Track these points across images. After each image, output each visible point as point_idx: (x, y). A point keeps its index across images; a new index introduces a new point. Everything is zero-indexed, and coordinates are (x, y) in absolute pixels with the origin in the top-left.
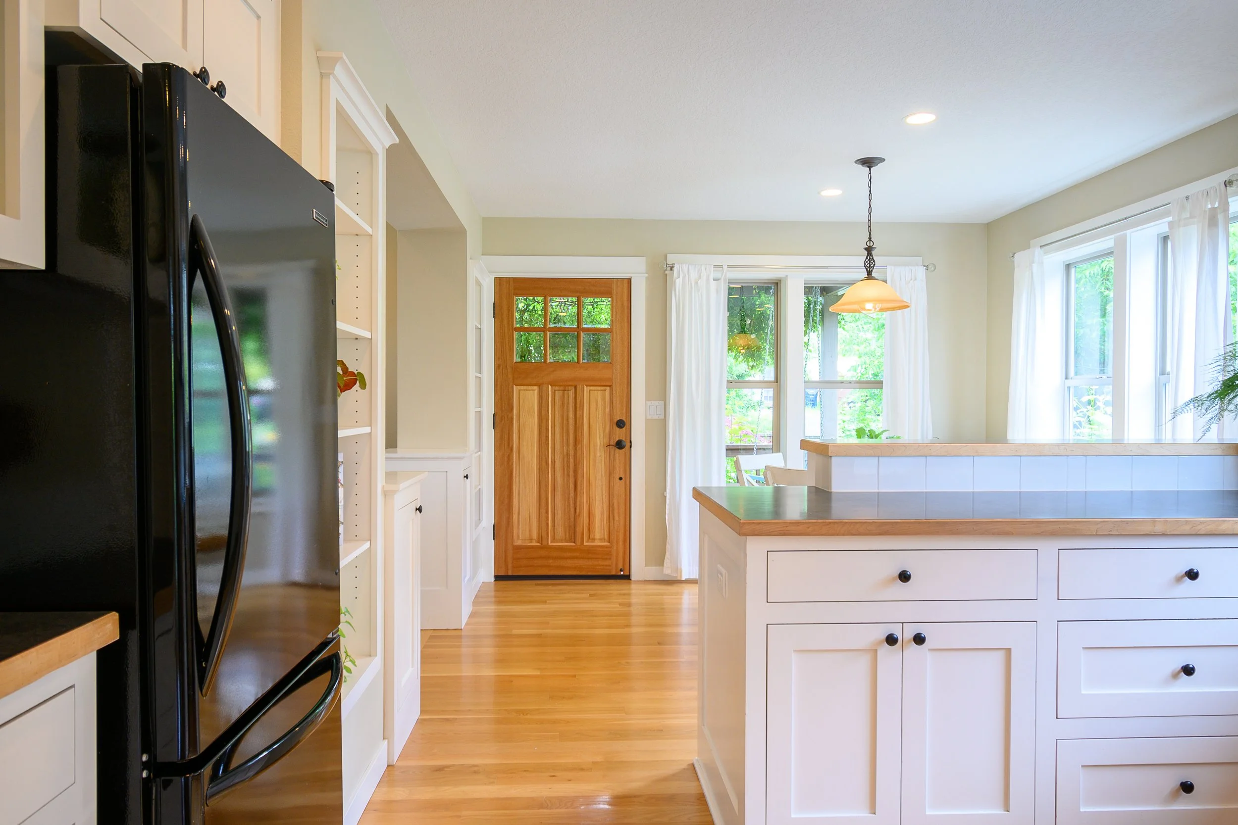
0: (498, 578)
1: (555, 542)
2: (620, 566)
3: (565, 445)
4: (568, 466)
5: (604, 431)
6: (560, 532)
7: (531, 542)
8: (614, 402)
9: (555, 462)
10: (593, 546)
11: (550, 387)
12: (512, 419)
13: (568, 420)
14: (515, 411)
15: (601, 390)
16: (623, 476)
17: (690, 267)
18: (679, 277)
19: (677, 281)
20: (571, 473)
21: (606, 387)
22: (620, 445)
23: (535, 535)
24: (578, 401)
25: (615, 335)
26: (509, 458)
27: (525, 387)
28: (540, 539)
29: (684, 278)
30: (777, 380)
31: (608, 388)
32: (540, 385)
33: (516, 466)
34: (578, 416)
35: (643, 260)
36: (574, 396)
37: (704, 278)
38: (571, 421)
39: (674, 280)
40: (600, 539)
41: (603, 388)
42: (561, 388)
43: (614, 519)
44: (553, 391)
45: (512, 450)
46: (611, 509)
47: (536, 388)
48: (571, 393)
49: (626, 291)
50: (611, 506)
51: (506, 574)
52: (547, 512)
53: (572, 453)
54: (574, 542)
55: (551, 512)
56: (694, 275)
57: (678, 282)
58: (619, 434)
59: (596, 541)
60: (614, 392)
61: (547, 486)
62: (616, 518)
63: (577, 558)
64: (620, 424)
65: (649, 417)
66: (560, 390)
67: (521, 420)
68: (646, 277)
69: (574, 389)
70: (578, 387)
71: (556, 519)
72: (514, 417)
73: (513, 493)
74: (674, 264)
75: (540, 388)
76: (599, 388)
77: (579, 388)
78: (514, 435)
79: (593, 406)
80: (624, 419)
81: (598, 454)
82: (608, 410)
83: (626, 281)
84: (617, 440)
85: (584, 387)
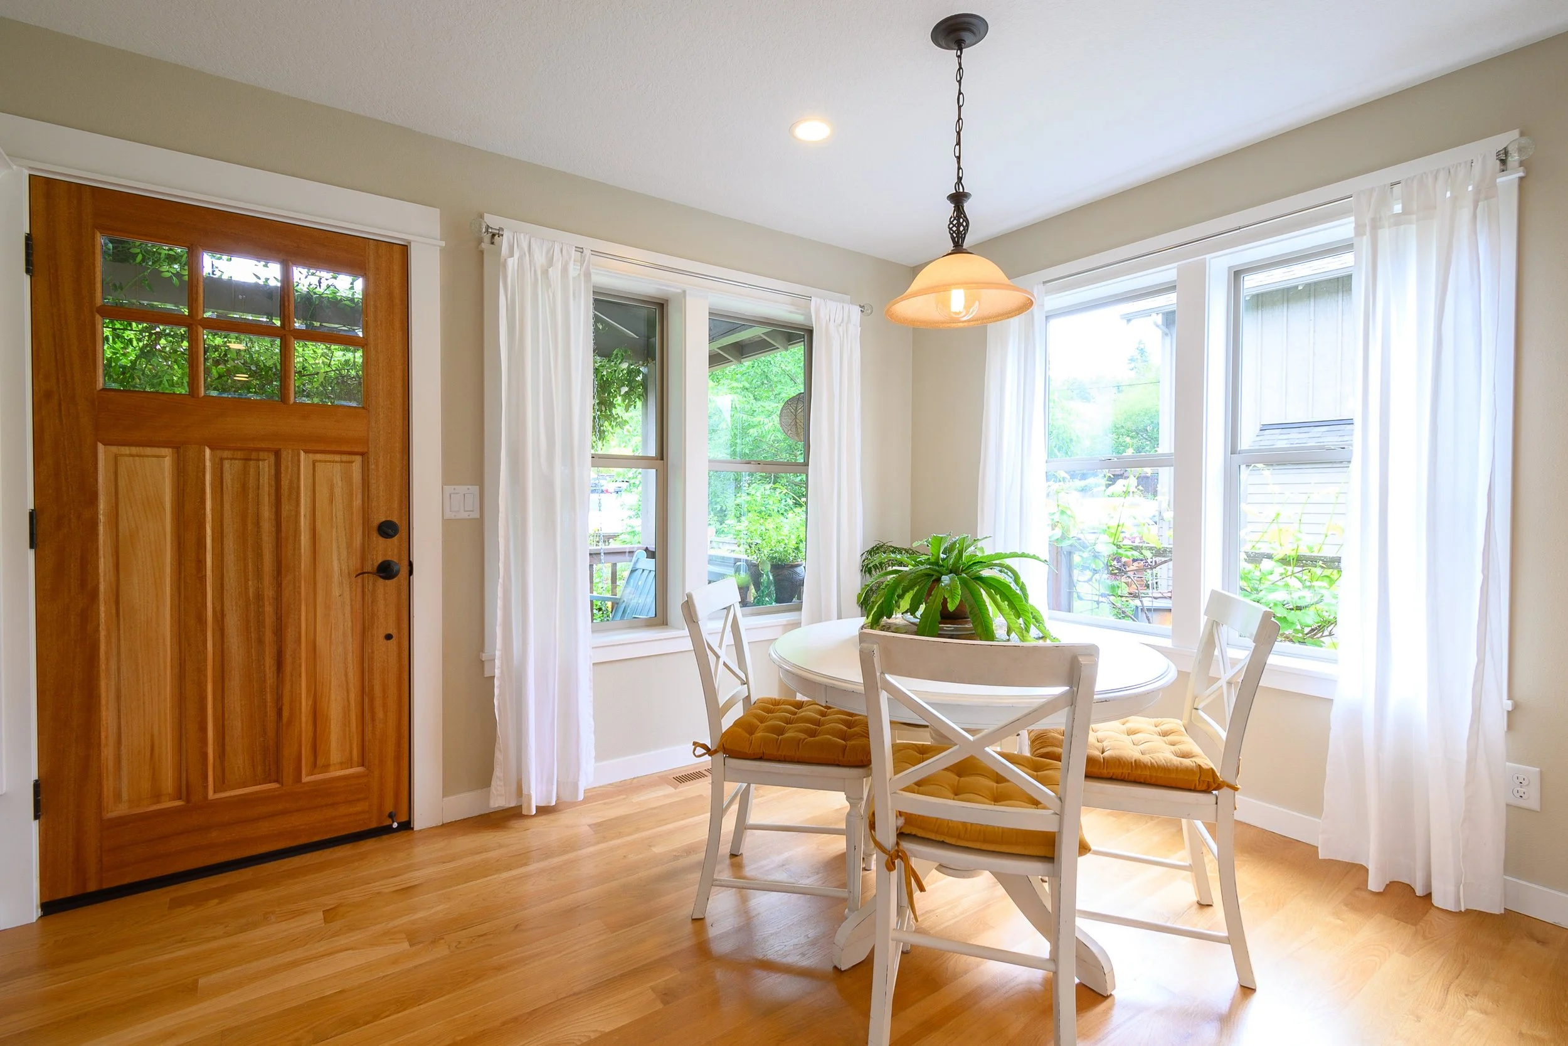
0: (49, 908)
1: (225, 791)
2: (389, 807)
3: (250, 577)
4: (260, 624)
5: (349, 545)
6: (239, 762)
7: (158, 802)
8: (373, 487)
9: (223, 615)
10: (324, 781)
11: (208, 451)
12: (94, 524)
13: (258, 523)
14: (102, 505)
15: (342, 462)
16: (392, 630)
17: (533, 240)
18: (512, 255)
19: (510, 261)
20: (269, 636)
21: (353, 457)
22: (386, 571)
23: (168, 783)
24: (285, 483)
25: (373, 352)
26: (87, 616)
27: (134, 450)
28: (184, 790)
29: (521, 258)
30: (662, 454)
31: (358, 459)
32: (177, 447)
33: (108, 636)
34: (284, 514)
35: (435, 213)
36: (273, 472)
37: (559, 265)
38: (267, 526)
39: (502, 260)
40: (341, 763)
41: (345, 458)
42: (239, 454)
43: (373, 719)
44: (217, 460)
45: (94, 595)
46: (366, 700)
47: (167, 452)
48: (266, 467)
49: (397, 268)
50: (365, 691)
51: (80, 892)
52: (203, 729)
53: (269, 593)
54: (277, 781)
55: (215, 725)
56: (540, 258)
57: (512, 263)
58: (384, 549)
59: (332, 768)
60: (372, 467)
61: (201, 671)
62: (380, 714)
63: (284, 813)
64: (387, 530)
65: (448, 515)
66: (236, 459)
67: (123, 525)
68: (442, 250)
69: (272, 459)
70: (284, 454)
71: (227, 739)
72: (101, 518)
73: (99, 697)
74: (503, 230)
75: (178, 453)
76: (337, 458)
77: (286, 455)
78: (102, 560)
79: (322, 494)
80: (395, 520)
81: (336, 592)
82: (358, 502)
83: (397, 249)
84: (380, 561)
85: (299, 455)
